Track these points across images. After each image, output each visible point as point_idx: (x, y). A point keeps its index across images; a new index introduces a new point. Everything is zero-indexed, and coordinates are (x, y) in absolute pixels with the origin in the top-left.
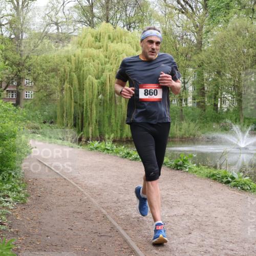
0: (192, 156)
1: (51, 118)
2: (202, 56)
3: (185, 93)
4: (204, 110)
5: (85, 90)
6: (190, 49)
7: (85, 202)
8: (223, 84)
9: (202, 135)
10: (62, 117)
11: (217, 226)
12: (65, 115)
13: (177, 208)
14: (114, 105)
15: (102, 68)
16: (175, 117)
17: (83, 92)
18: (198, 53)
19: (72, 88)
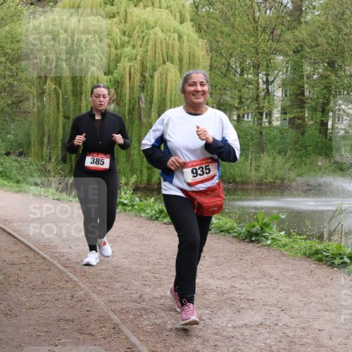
0: (278, 218)
1: (20, 145)
2: (302, 33)
3: (269, 101)
4: (303, 134)
5: (84, 95)
6: (280, 21)
7: (81, 301)
8: (339, 84)
9: (299, 178)
10: (41, 143)
11: (322, 346)
12: (46, 140)
13: (250, 311)
14: (137, 122)
15: (117, 55)
16: (249, 146)
17: (81, 99)
18: (294, 28)
19: (60, 92)
